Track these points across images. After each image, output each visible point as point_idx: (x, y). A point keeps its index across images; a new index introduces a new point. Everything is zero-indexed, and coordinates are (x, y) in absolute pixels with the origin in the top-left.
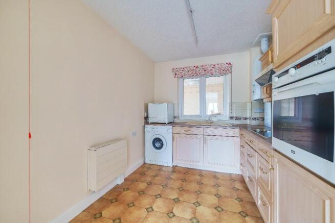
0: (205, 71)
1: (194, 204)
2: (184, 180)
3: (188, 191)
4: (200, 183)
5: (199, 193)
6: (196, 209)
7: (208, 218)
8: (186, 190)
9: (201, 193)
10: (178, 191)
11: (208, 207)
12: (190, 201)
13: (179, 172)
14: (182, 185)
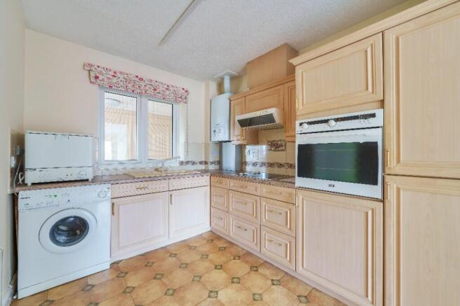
0: (155, 90)
1: (209, 296)
2: (157, 276)
3: (182, 288)
4: (184, 266)
5: (198, 278)
6: (219, 301)
7: (239, 299)
8: (180, 288)
9: (200, 277)
10: (168, 298)
11: (226, 286)
12: (201, 298)
13: (135, 269)
14: (165, 284)
